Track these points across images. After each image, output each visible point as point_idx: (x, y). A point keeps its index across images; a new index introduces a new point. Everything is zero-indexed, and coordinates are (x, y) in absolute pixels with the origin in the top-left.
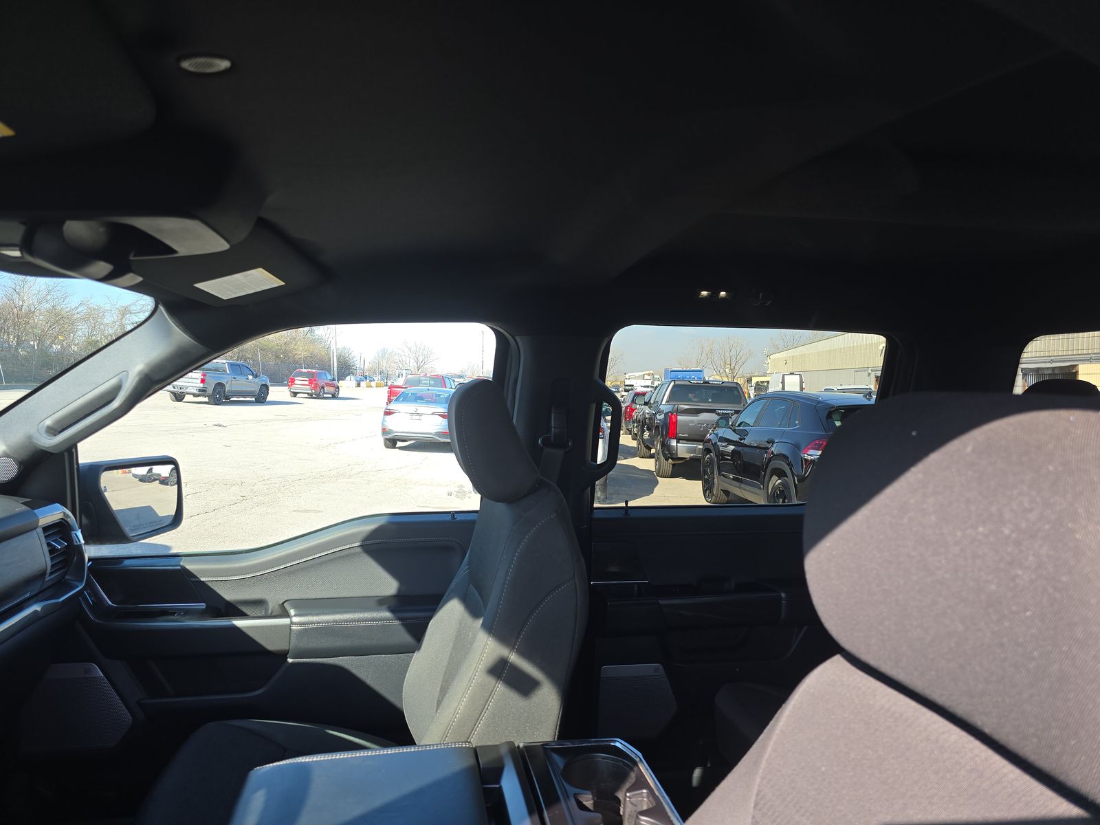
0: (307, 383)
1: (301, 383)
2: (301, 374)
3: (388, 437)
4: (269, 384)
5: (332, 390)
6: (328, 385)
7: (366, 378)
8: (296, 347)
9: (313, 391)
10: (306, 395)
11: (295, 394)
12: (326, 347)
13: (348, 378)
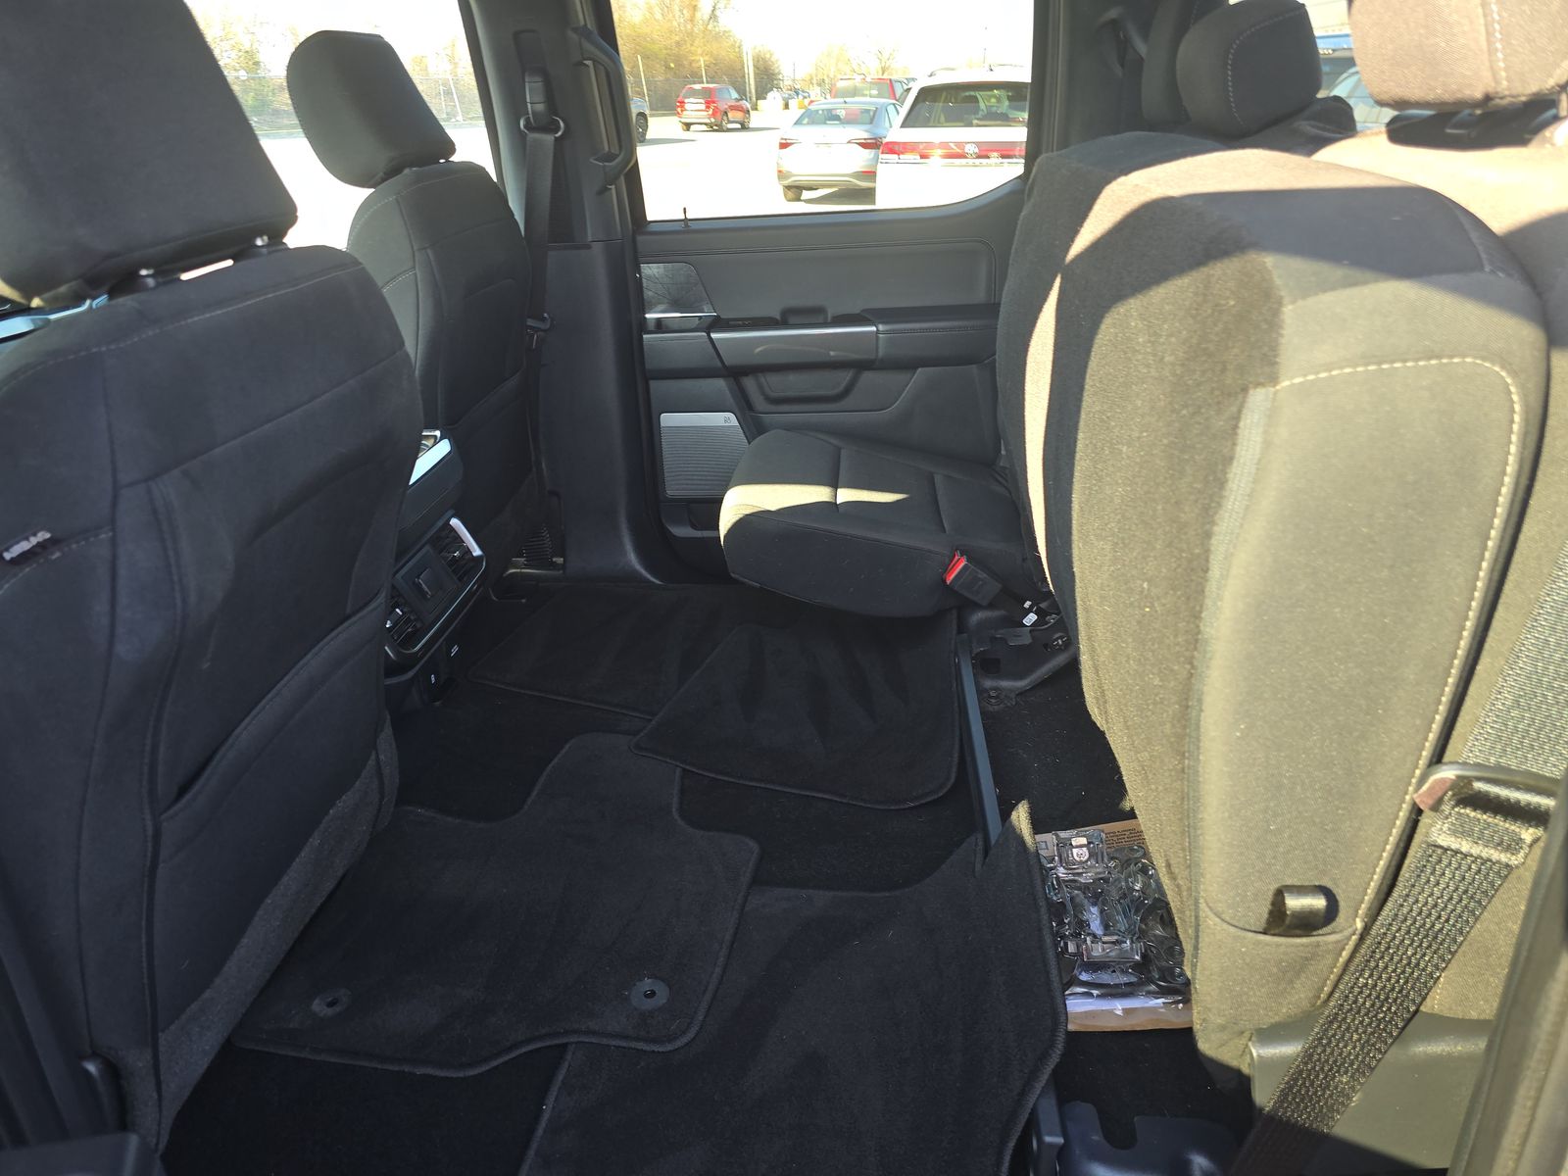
0: (703, 107)
1: (695, 109)
2: (694, 93)
3: (787, 182)
4: (647, 112)
5: (739, 115)
6: (733, 108)
7: (798, 94)
8: (693, 48)
9: (713, 120)
10: (704, 128)
11: (688, 126)
12: (737, 45)
13: (770, 95)
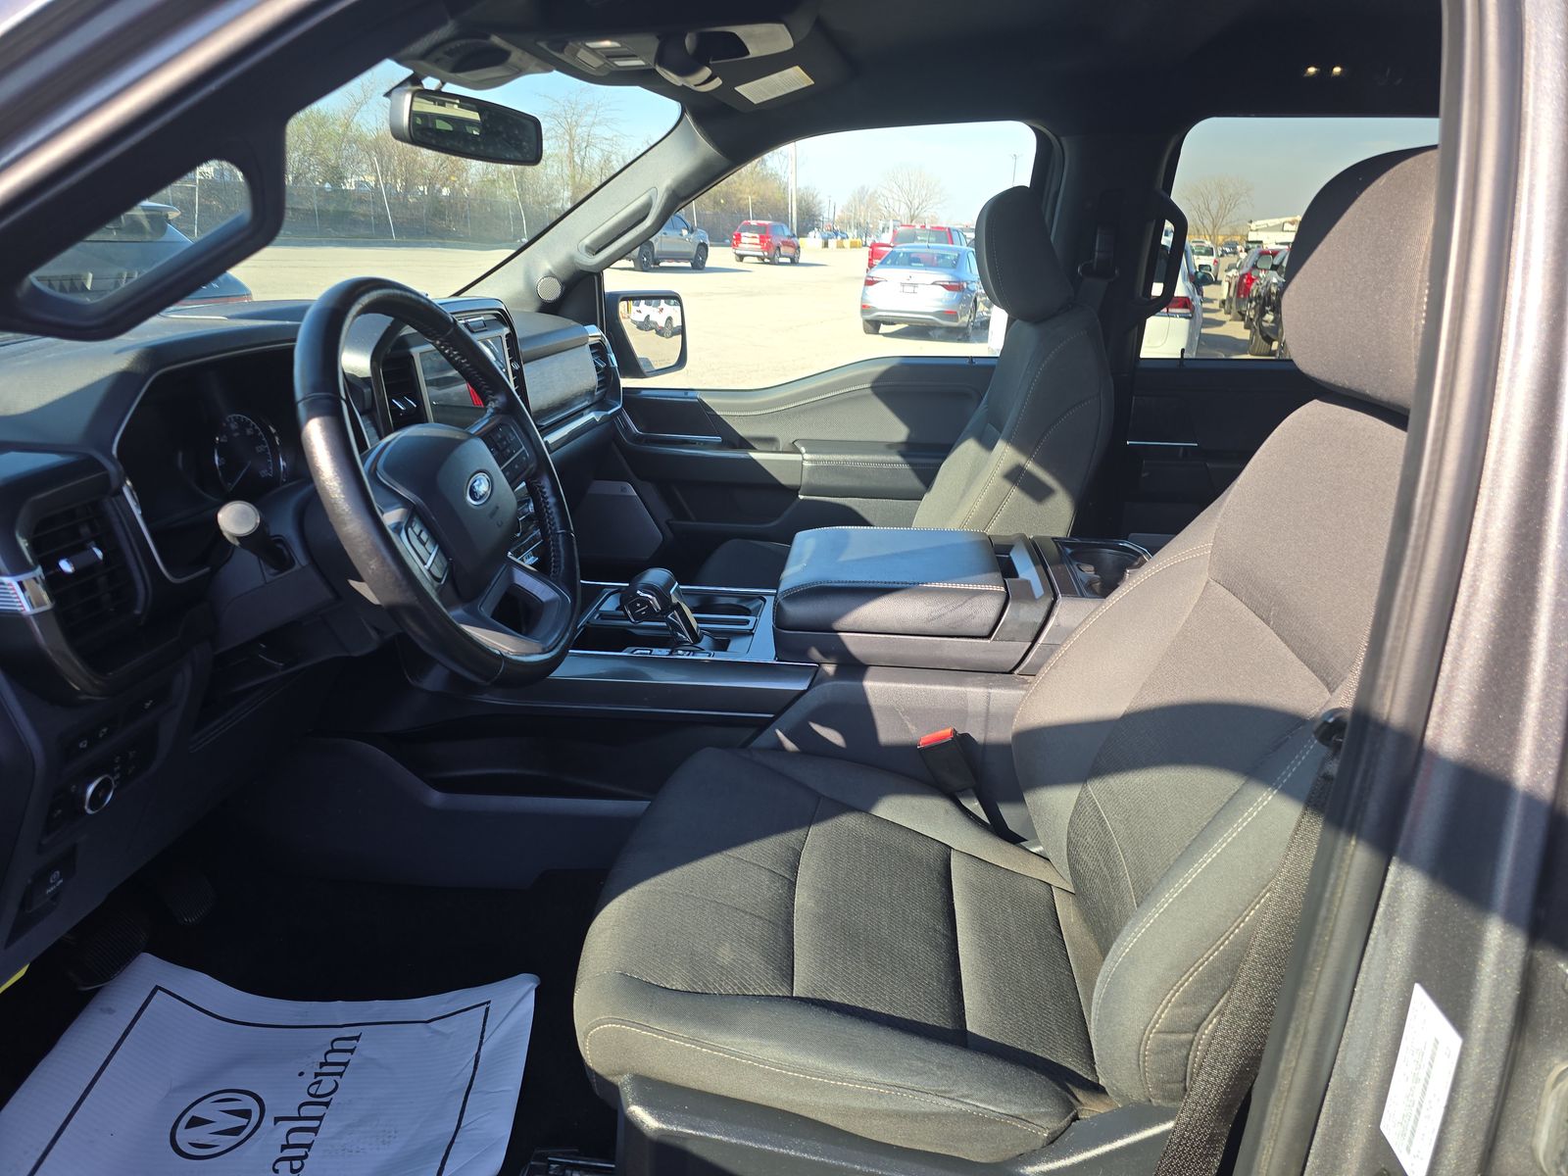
0: (757, 241)
1: (749, 241)
2: (749, 228)
3: (869, 317)
4: (708, 242)
5: (790, 251)
6: (785, 244)
7: (836, 234)
8: (741, 188)
9: (766, 254)
10: (756, 260)
11: (741, 257)
12: (783, 187)
13: (811, 234)
